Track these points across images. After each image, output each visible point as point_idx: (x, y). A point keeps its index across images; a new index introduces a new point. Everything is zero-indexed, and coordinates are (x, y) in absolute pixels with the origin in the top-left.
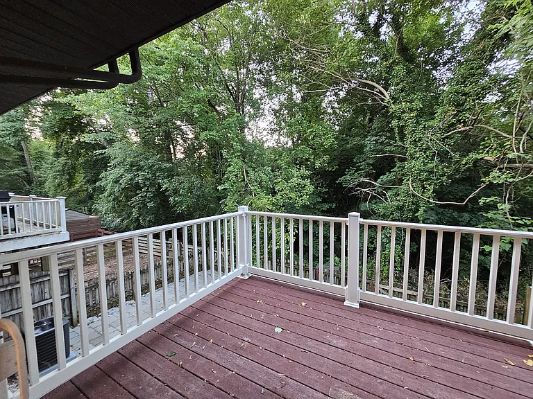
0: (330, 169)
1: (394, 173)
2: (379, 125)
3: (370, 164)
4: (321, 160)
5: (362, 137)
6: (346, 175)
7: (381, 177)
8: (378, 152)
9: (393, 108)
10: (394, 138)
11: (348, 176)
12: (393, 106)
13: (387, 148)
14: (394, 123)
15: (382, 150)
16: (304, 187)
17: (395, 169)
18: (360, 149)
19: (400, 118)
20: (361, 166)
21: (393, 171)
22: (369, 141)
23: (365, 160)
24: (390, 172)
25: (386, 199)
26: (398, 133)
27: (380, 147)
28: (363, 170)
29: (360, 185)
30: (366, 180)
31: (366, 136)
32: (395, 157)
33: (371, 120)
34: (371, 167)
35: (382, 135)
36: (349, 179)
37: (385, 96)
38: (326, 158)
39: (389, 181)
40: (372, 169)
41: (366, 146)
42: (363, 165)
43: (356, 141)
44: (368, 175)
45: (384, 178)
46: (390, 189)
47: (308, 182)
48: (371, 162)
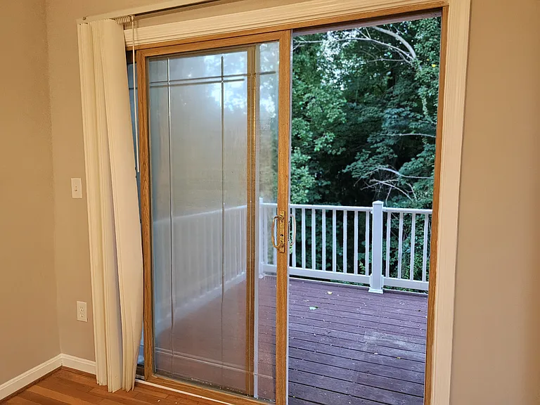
0: (334, 152)
1: (422, 159)
2: (403, 91)
3: (390, 146)
4: (323, 139)
5: (379, 107)
6: (357, 160)
7: (405, 164)
8: (401, 128)
9: (421, 71)
10: (421, 112)
11: (359, 162)
12: (420, 68)
13: (413, 125)
14: (422, 91)
15: (406, 127)
16: (299, 178)
17: (423, 153)
18: (376, 123)
19: (429, 86)
20: (378, 148)
21: (420, 157)
22: (390, 113)
23: (383, 140)
24: (417, 158)
25: (411, 194)
26: (427, 106)
27: (402, 123)
28: (380, 153)
29: (377, 175)
30: (385, 168)
31: (384, 106)
32: (424, 137)
33: (391, 83)
34: (391, 150)
35: (406, 106)
36: (361, 167)
37: (411, 55)
38: (330, 136)
39: (416, 171)
40: (392, 153)
41: (385, 120)
42: (381, 147)
43: (370, 112)
44: (387, 161)
45: (408, 166)
46: (416, 180)
47: (305, 170)
48: (392, 142)
